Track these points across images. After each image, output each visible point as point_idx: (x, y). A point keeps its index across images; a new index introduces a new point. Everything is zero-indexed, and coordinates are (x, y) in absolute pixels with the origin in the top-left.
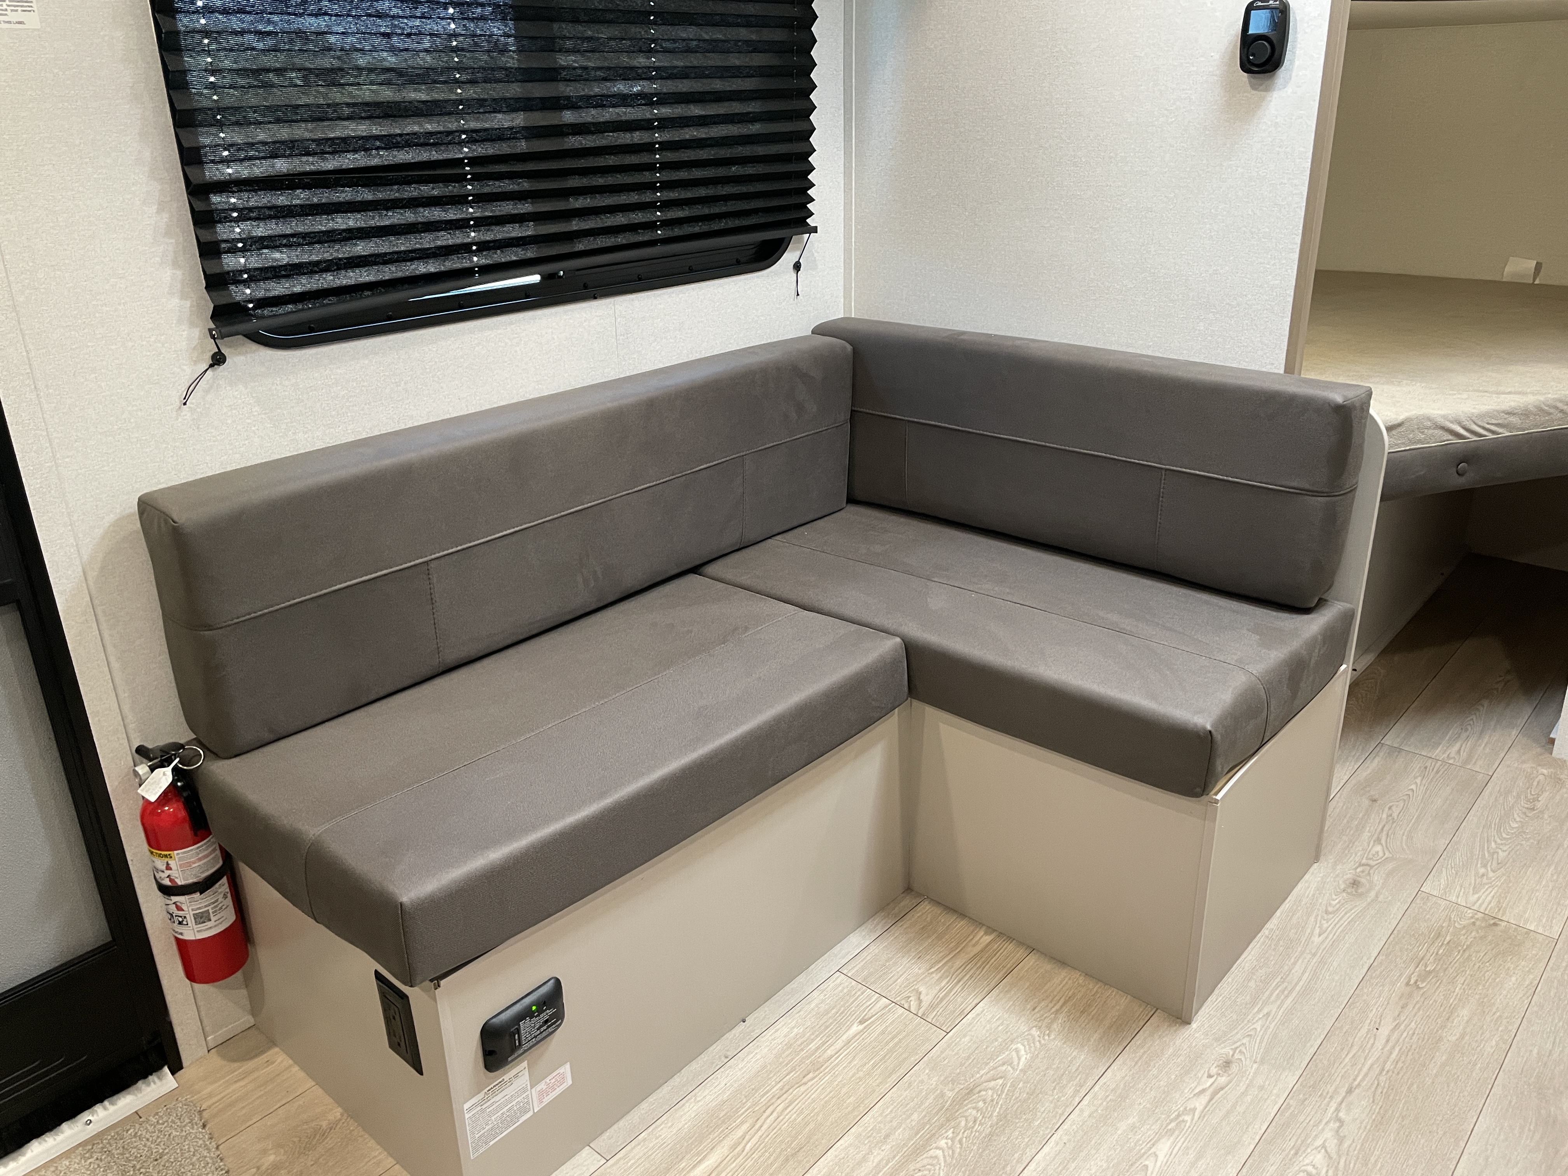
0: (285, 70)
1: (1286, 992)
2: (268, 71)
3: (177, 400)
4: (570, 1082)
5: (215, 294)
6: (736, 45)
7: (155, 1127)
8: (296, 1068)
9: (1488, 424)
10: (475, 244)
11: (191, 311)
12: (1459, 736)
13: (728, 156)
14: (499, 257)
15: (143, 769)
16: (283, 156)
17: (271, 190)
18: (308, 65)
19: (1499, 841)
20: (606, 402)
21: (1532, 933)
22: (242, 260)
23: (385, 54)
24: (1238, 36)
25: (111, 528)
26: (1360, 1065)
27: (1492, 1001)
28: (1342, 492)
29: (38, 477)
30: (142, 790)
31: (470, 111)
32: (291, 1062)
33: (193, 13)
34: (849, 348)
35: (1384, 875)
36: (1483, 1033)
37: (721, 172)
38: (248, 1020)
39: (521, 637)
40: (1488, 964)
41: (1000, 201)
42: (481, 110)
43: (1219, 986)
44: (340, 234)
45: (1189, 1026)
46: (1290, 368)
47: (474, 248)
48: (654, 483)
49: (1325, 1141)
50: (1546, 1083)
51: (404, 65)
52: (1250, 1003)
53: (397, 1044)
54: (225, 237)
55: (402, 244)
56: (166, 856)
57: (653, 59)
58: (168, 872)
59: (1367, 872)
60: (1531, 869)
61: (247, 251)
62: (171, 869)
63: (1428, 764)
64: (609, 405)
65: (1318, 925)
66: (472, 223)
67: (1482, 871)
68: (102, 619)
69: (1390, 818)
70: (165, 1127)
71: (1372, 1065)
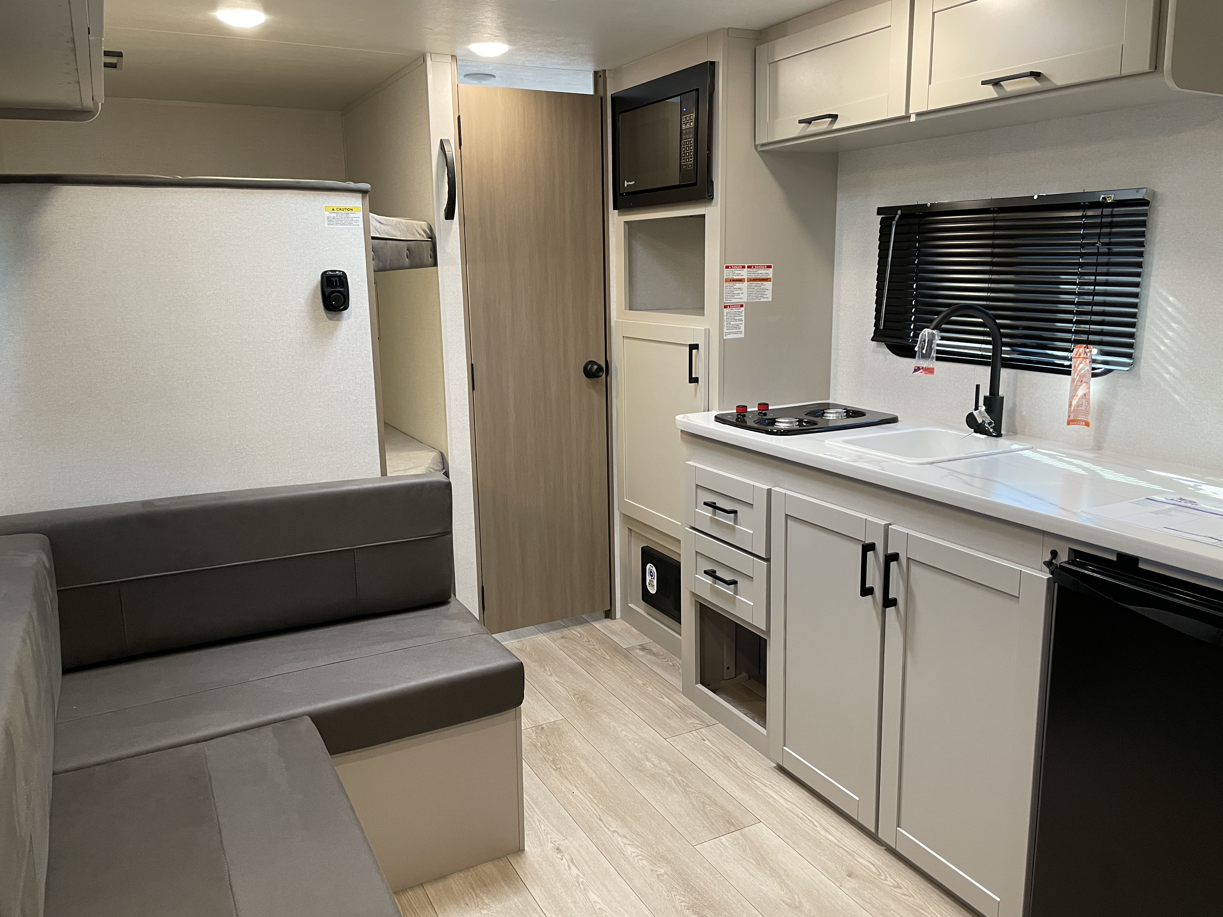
26: (589, 809)
27: (583, 754)
36: (597, 766)
40: (562, 743)
45: (526, 851)
46: (384, 473)
49: (622, 842)
71: (592, 805)
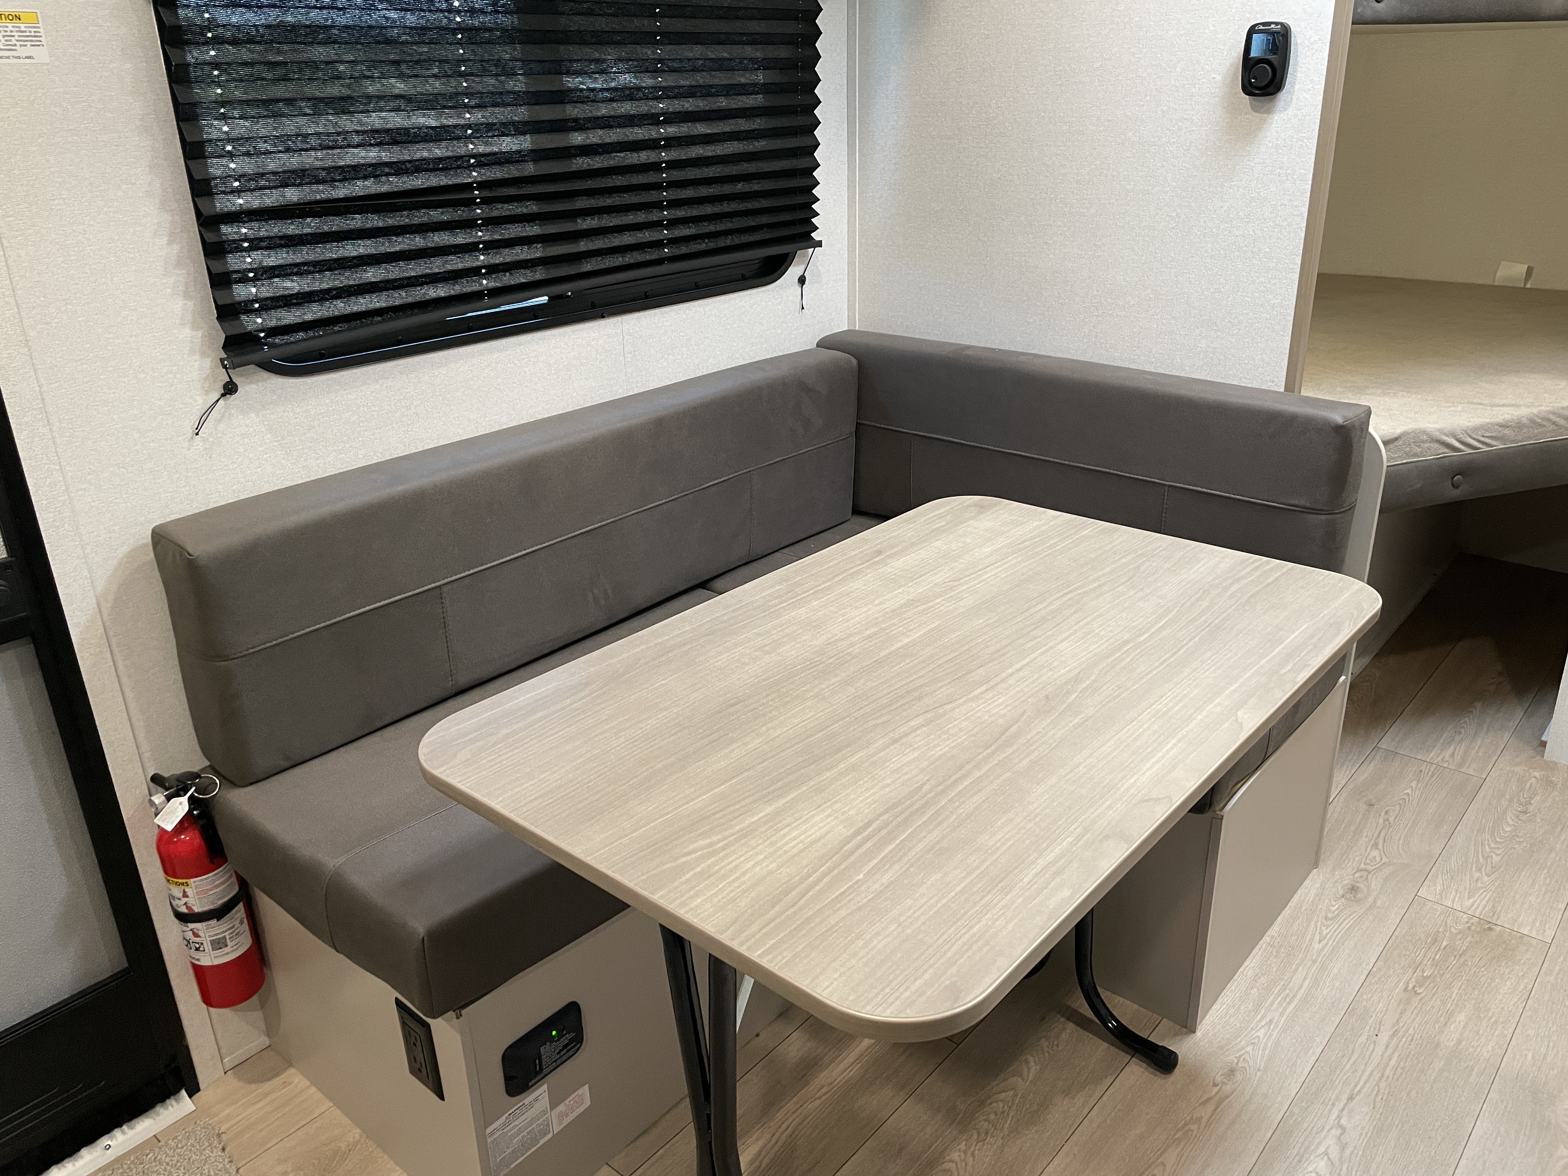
0: (295, 100)
1: (1288, 1000)
2: (278, 101)
3: (189, 430)
4: (589, 1103)
5: (226, 324)
6: (741, 63)
7: (174, 1151)
8: (313, 1089)
9: (1483, 436)
10: (484, 267)
11: (202, 341)
12: (1453, 739)
13: (734, 173)
14: (508, 279)
15: (158, 799)
16: (294, 185)
17: (282, 219)
18: (318, 94)
19: (1493, 845)
20: (616, 422)
21: (1525, 938)
22: (254, 290)
23: (393, 81)
24: (1239, 60)
25: (125, 560)
26: (1361, 1072)
27: (1488, 1006)
28: (1342, 510)
29: (52, 510)
30: (159, 820)
31: (478, 135)
32: (308, 1083)
33: (203, 44)
34: (854, 361)
35: (1382, 881)
36: (1479, 1039)
37: (727, 189)
38: (264, 1041)
39: (533, 657)
40: (1483, 969)
41: (1003, 217)
42: (490, 134)
43: (1223, 994)
44: (350, 261)
45: (1194, 1035)
46: (1292, 383)
47: (483, 271)
48: (664, 501)
49: (1328, 1148)
50: (1540, 1087)
51: (413, 92)
52: (1253, 1011)
53: (417, 1070)
54: (236, 268)
55: (413, 269)
56: (183, 884)
57: (660, 79)
58: (184, 900)
59: (1365, 877)
60: (1524, 873)
61: (258, 280)
62: (187, 897)
63: (1423, 768)
64: (619, 425)
65: (1318, 931)
66: (481, 246)
67: (1477, 875)
68: (116, 650)
69: (1387, 823)
70: (185, 1151)
71: (1372, 1072)
